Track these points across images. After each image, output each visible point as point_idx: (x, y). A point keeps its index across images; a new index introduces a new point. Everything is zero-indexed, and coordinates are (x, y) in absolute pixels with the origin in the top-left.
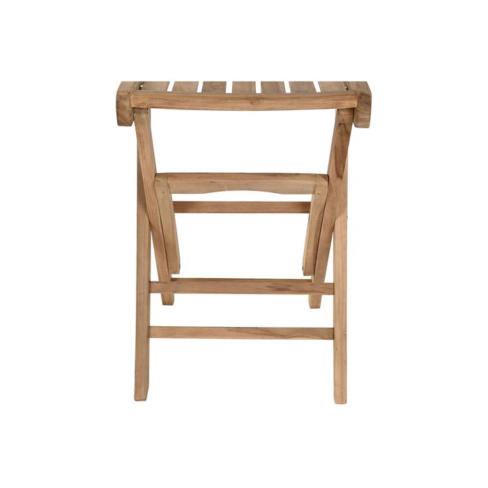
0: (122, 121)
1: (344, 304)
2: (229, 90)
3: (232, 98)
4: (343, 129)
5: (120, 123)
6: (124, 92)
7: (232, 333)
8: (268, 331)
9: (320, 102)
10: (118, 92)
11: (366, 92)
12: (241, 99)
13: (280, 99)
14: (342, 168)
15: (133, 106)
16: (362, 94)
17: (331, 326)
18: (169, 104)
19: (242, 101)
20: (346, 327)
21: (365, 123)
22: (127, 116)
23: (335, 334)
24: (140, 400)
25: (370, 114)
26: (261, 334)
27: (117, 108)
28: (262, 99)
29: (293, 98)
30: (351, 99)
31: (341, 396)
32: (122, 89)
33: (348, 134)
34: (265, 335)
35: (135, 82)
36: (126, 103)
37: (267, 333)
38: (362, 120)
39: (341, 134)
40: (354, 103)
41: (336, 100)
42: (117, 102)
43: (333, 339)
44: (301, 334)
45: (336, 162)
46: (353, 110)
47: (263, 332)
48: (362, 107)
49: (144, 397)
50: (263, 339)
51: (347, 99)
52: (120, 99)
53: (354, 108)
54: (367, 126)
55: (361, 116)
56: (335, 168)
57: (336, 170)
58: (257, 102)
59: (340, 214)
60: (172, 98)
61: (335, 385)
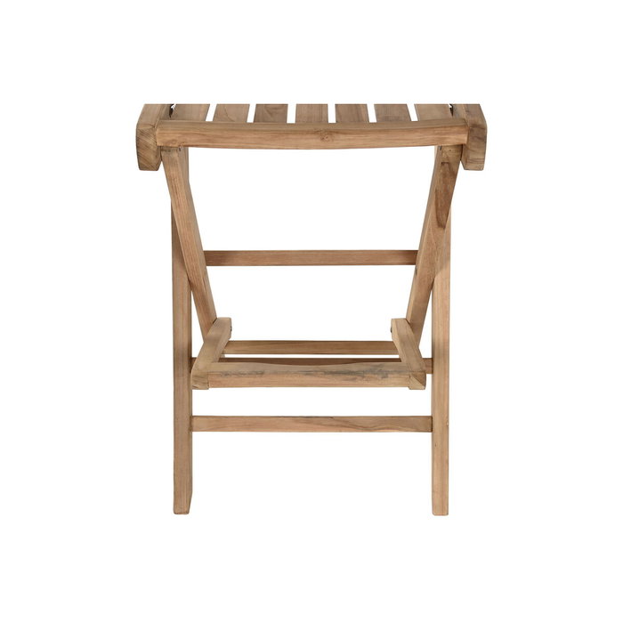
0: (145, 164)
1: (447, 386)
2: (291, 118)
3: (295, 132)
4: (448, 169)
5: (142, 167)
6: (145, 125)
7: (299, 425)
8: (347, 422)
9: (416, 136)
10: (138, 125)
11: (480, 123)
12: (308, 132)
13: (362, 132)
14: (444, 216)
15: (159, 144)
16: (475, 126)
17: (428, 413)
18: (209, 141)
19: (308, 136)
20: (448, 417)
21: (478, 164)
22: (152, 157)
23: (434, 425)
24: (180, 513)
25: (485, 153)
26: (337, 426)
27: (137, 147)
28: (337, 132)
29: (380, 131)
30: (459, 133)
31: (440, 505)
32: (143, 121)
33: (454, 175)
34: (342, 426)
35: (163, 105)
36: (150, 141)
37: (344, 424)
38: (474, 161)
39: (444, 175)
40: (463, 138)
41: (438, 134)
42: (138, 139)
43: (432, 431)
44: (389, 426)
45: (437, 209)
46: (461, 148)
47: (339, 423)
48: (473, 144)
49: (186, 510)
50: (341, 431)
51: (454, 133)
52: (141, 135)
53: (462, 145)
54: (481, 168)
55: (472, 156)
56: (435, 216)
57: (437, 218)
58: (329, 138)
59: (441, 268)
60: (213, 133)
61: (433, 491)
